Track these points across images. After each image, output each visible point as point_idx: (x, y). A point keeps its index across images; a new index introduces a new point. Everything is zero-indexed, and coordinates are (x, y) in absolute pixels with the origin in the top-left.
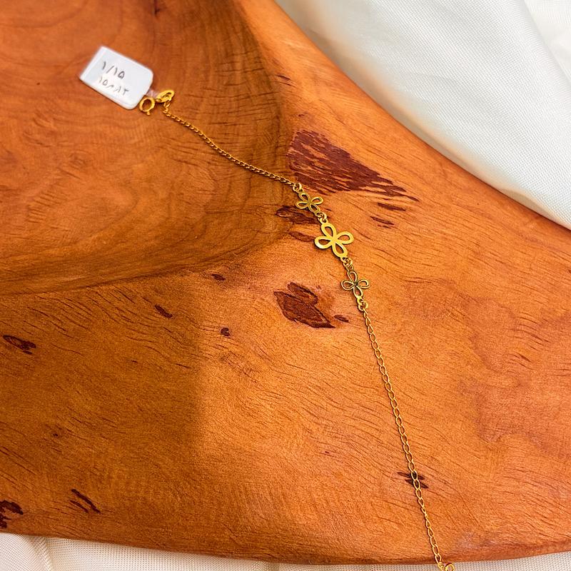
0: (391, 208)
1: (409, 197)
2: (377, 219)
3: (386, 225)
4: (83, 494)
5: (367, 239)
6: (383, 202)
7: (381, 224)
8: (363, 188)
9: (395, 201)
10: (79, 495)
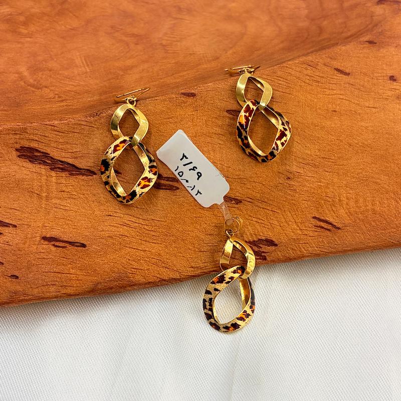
4: (323, 218)
10: (320, 220)
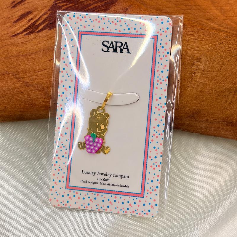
0: (22, 17)
3: (16, 3)
6: (31, 17)
8: (49, 12)
9: (24, 24)
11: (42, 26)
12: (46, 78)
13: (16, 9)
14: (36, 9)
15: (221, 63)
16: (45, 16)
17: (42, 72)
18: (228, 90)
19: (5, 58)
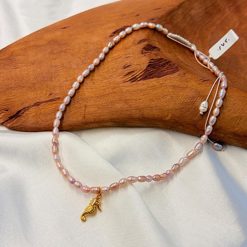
0: (129, 73)
1: (127, 81)
2: (129, 66)
3: (125, 66)
5: (126, 57)
6: (134, 74)
7: (127, 66)
8: (143, 72)
9: (130, 77)
11: (140, 79)
12: (141, 104)
13: (126, 69)
14: (137, 70)
15: (234, 103)
16: (141, 74)
17: (139, 101)
18: (237, 117)
19: (119, 93)
